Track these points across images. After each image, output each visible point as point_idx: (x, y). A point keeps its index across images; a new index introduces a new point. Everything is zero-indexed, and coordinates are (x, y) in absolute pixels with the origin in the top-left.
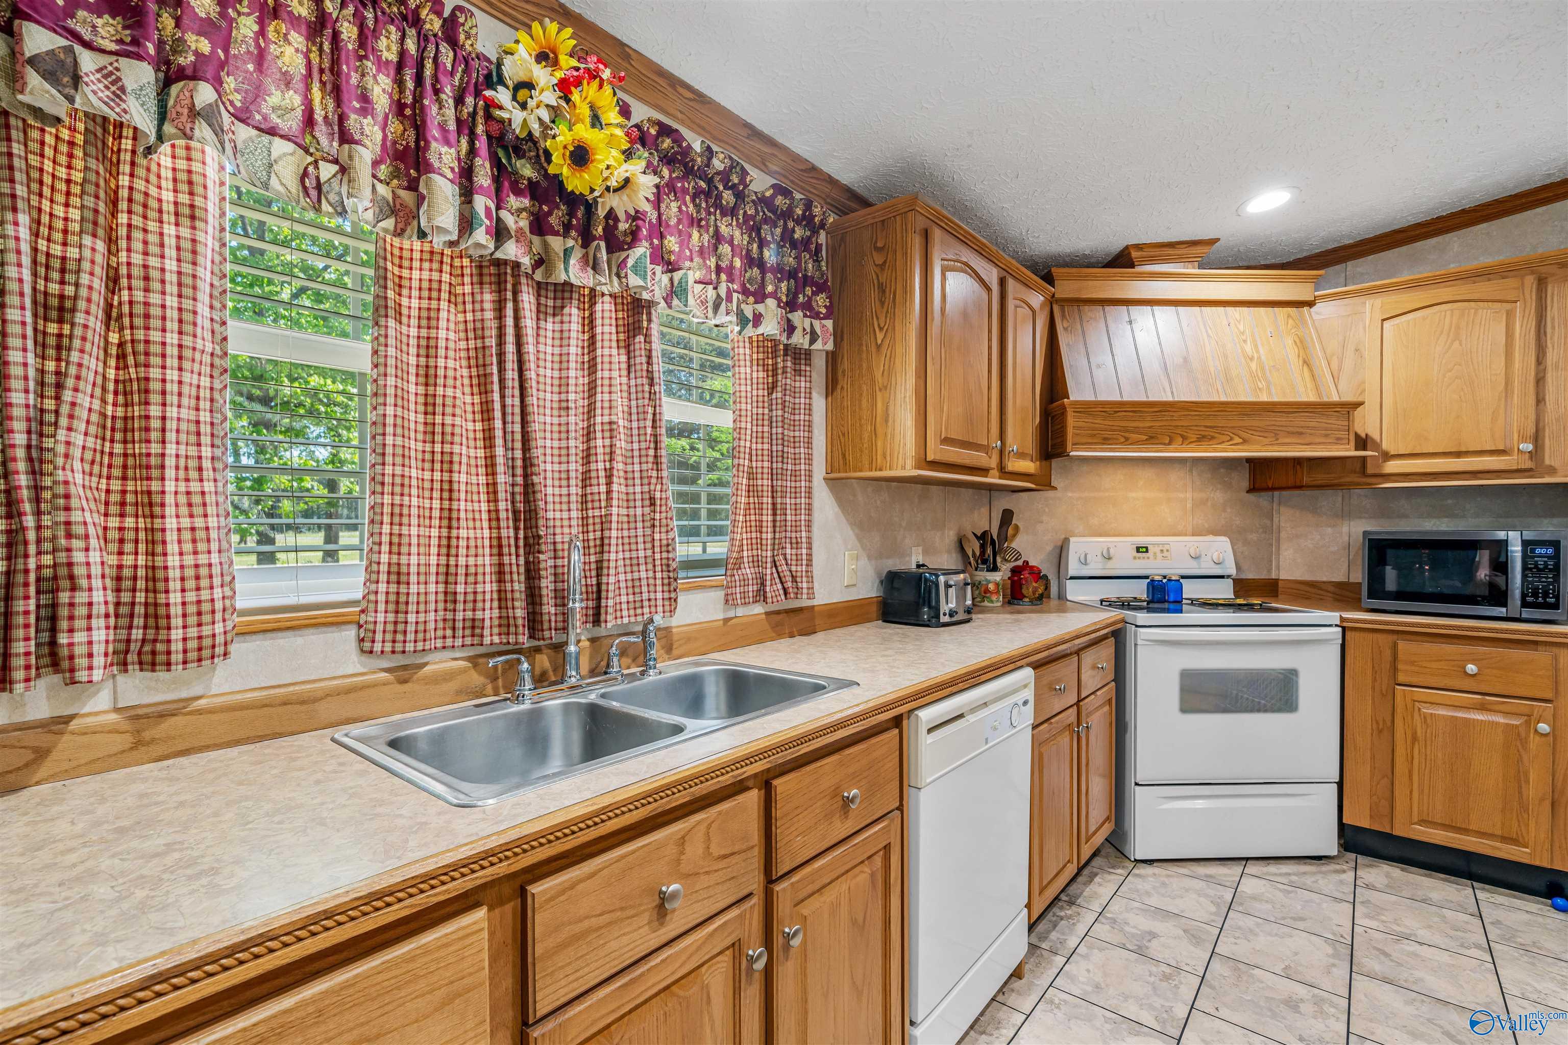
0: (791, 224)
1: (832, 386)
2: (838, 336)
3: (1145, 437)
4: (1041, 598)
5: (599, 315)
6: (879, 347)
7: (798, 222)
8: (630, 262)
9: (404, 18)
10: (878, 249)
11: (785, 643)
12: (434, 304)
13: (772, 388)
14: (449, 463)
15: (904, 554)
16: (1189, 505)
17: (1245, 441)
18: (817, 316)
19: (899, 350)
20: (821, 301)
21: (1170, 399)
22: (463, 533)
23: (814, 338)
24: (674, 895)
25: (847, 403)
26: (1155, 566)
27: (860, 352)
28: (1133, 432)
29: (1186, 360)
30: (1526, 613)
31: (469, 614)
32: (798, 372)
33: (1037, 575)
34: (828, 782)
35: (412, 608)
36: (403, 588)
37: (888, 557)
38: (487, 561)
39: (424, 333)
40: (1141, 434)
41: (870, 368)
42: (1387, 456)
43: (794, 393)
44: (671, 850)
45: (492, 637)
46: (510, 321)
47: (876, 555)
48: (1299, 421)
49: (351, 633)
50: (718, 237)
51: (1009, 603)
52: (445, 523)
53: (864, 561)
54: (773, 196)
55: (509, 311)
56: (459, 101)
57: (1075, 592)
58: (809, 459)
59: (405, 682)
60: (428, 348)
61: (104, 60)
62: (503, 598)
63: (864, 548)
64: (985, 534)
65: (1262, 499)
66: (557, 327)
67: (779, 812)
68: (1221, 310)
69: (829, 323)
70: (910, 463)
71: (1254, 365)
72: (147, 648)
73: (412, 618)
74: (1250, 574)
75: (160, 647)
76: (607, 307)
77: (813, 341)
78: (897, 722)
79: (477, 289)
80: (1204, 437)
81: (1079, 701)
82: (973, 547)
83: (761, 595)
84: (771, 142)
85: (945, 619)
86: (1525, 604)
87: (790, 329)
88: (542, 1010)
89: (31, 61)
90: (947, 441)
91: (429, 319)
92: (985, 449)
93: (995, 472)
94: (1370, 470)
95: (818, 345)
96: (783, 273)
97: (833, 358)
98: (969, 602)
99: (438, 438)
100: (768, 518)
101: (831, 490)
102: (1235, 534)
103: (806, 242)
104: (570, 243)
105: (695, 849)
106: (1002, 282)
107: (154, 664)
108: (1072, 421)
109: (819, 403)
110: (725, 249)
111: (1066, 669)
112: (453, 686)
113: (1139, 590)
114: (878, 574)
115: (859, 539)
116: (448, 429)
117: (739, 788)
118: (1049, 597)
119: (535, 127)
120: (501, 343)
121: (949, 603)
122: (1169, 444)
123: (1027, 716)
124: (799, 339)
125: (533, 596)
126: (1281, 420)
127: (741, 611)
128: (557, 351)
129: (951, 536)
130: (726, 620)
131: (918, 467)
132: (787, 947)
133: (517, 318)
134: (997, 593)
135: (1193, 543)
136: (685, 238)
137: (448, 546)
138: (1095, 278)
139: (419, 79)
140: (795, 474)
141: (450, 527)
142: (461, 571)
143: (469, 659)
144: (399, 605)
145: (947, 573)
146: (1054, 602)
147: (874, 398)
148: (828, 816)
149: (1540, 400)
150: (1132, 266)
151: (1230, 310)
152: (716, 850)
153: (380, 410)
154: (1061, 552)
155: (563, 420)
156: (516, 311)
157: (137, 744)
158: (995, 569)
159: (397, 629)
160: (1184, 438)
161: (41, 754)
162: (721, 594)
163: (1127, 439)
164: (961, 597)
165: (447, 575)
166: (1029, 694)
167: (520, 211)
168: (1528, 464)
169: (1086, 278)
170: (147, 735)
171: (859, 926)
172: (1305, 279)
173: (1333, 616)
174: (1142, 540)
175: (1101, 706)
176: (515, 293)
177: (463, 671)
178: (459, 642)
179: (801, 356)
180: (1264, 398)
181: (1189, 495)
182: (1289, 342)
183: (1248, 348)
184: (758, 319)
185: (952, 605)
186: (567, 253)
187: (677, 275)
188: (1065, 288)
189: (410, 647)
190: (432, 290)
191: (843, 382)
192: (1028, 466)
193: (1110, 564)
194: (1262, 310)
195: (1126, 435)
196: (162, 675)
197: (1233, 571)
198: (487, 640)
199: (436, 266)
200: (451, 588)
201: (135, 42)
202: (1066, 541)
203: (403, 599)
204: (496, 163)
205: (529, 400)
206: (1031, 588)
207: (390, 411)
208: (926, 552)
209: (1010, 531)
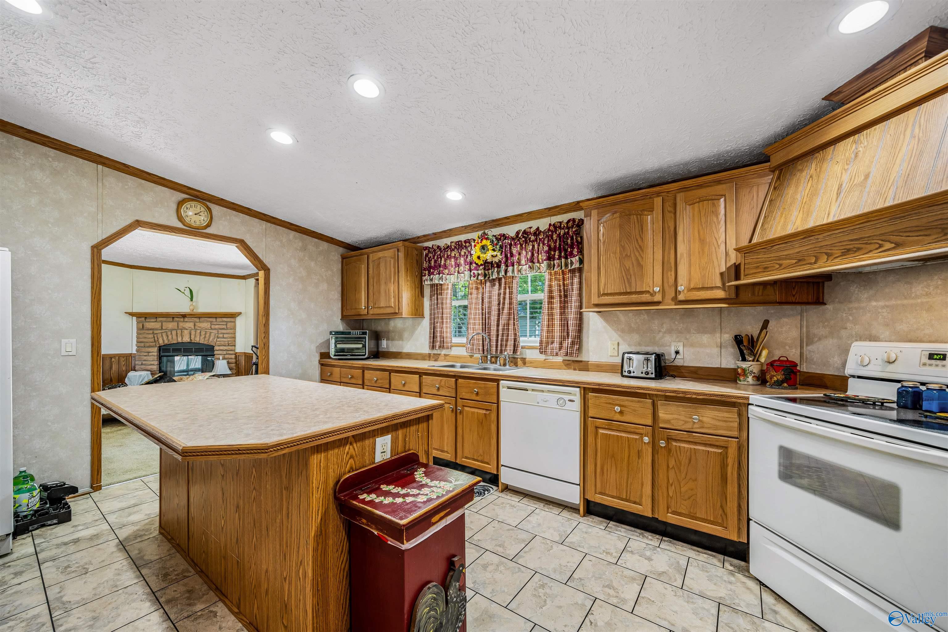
3: (794, 261)
28: (785, 259)
40: (792, 259)
80: (849, 250)
101: (601, 317)
122: (815, 263)
163: (780, 265)
195: (780, 262)
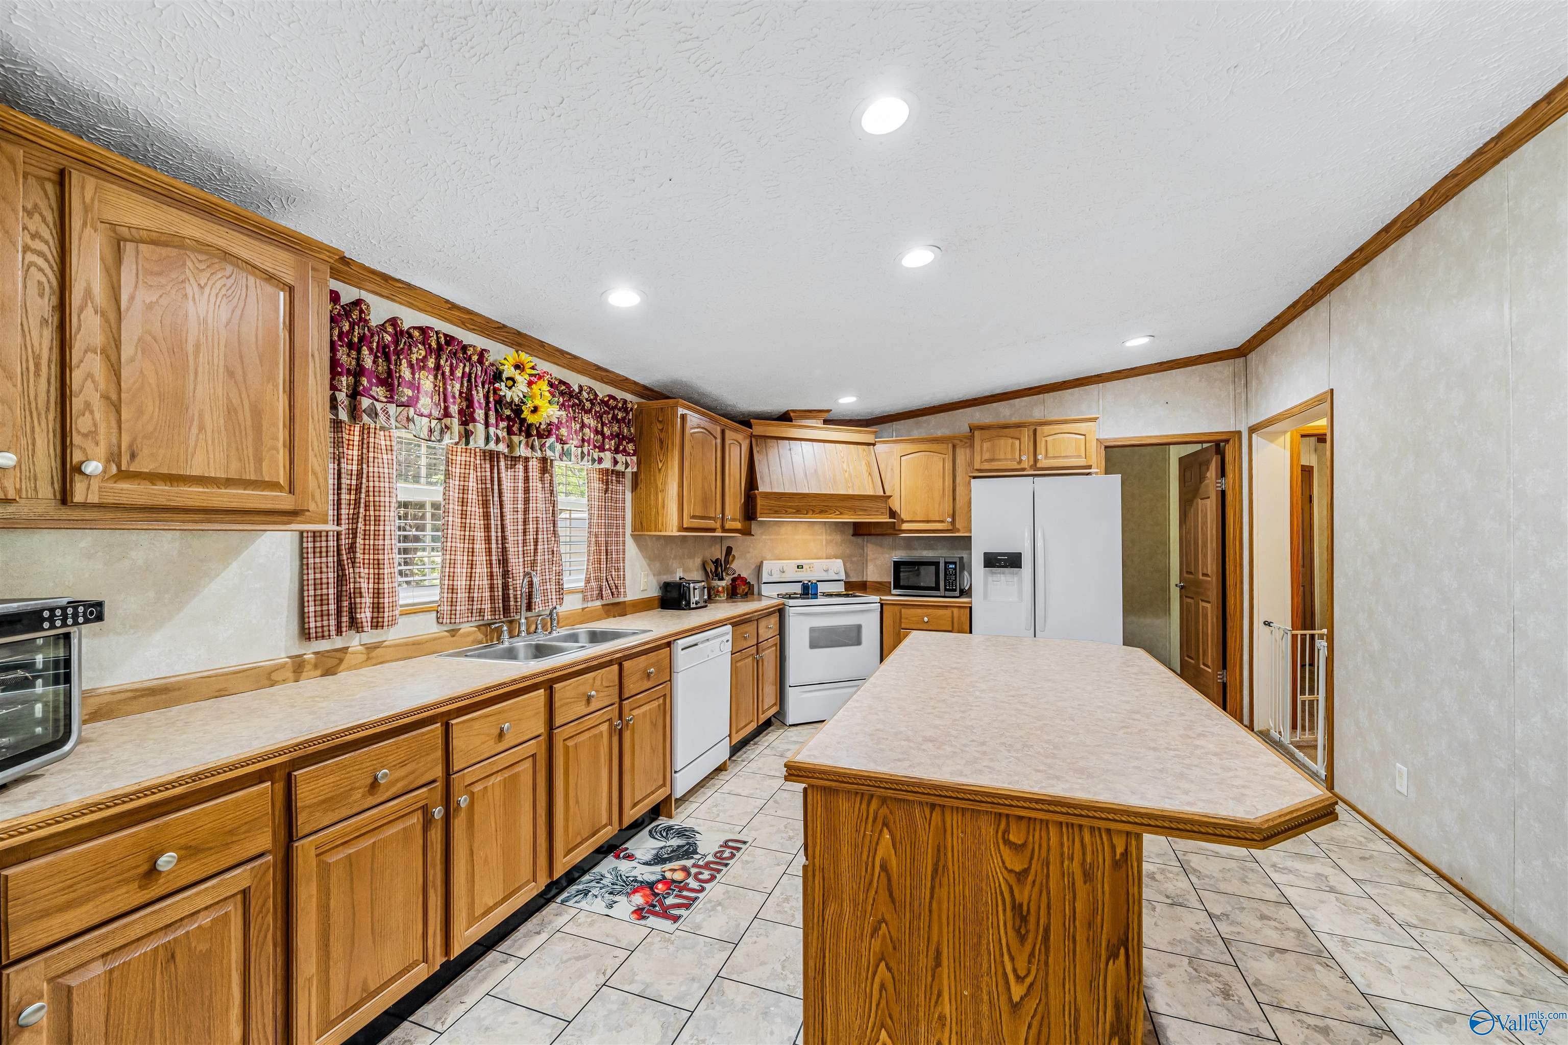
0: (616, 412)
1: (635, 486)
2: (639, 463)
4: (746, 594)
5: (531, 467)
6: (660, 470)
7: (620, 410)
8: (547, 445)
9: (465, 358)
10: (660, 422)
11: (612, 620)
12: (467, 471)
13: (606, 491)
14: (472, 540)
15: (673, 572)
16: (824, 543)
17: (841, 514)
18: (628, 454)
19: (670, 472)
20: (631, 447)
21: (807, 492)
22: (478, 571)
23: (627, 465)
24: (593, 696)
25: (643, 496)
26: (806, 576)
27: (650, 471)
29: (816, 471)
30: (948, 593)
31: (479, 606)
32: (618, 482)
33: (744, 581)
34: (642, 666)
35: (458, 604)
36: (455, 595)
37: (664, 574)
38: (486, 582)
39: (462, 483)
41: (655, 480)
42: (903, 521)
43: (617, 492)
44: (591, 681)
45: (488, 616)
46: (496, 475)
47: (657, 574)
48: (866, 504)
49: (434, 614)
50: (583, 426)
51: (731, 598)
52: (469, 566)
53: (651, 577)
54: (609, 400)
55: (496, 471)
56: (483, 387)
57: (766, 590)
58: (624, 526)
59: (453, 636)
60: (464, 490)
61: (382, 405)
62: (492, 599)
63: (651, 569)
64: (717, 560)
65: (859, 540)
66: (513, 474)
67: (625, 674)
68: (833, 445)
69: (635, 458)
70: (675, 529)
71: (847, 475)
72: (375, 620)
73: (458, 608)
74: (853, 579)
75: (380, 620)
76: (535, 463)
77: (626, 468)
78: (669, 644)
79: (483, 462)
81: (757, 644)
82: (711, 567)
83: (600, 596)
84: (606, 371)
85: (693, 606)
86: (946, 590)
87: (616, 462)
88: (557, 725)
89: (364, 411)
90: (694, 517)
91: (465, 478)
92: (714, 519)
93: (720, 530)
94: (897, 528)
95: (629, 470)
96: (613, 436)
97: (635, 475)
98: (706, 597)
99: (468, 529)
100: (603, 557)
102: (846, 559)
103: (624, 419)
104: (522, 438)
105: (598, 682)
106: (723, 432)
107: (377, 626)
108: (760, 502)
109: (629, 496)
110: (587, 430)
111: (750, 628)
112: (471, 639)
113: (798, 589)
114: (659, 584)
115: (649, 565)
116: (472, 525)
117: (610, 663)
118: (753, 594)
119: (516, 400)
120: (492, 485)
121: (695, 597)
123: (728, 647)
124: (620, 467)
125: (506, 598)
126: (857, 503)
127: (590, 604)
128: (512, 485)
129: (698, 561)
130: (583, 609)
131: (679, 531)
132: (627, 725)
133: (499, 473)
134: (723, 592)
135: (825, 563)
136: (569, 428)
137: (471, 577)
138: (773, 425)
139: (469, 381)
140: (617, 534)
141: (472, 568)
142: (476, 587)
143: (477, 627)
144: (453, 603)
145: (695, 582)
146: (756, 596)
147: (657, 494)
148: (642, 679)
149: (954, 499)
150: (791, 420)
151: (838, 445)
152: (605, 684)
153: (446, 519)
154: (759, 568)
155: (515, 517)
156: (498, 470)
157: (368, 659)
158: (722, 579)
159: (452, 613)
160: (813, 511)
161: (341, 661)
162: (581, 595)
164: (702, 595)
165: (470, 589)
166: (729, 637)
167: (503, 428)
168: (951, 528)
169: (768, 425)
170: (370, 655)
171: (654, 725)
172: (871, 432)
173: (876, 598)
174: (800, 562)
175: (771, 647)
176: (498, 462)
177: (475, 632)
178: (474, 619)
179: (620, 475)
180: (851, 492)
181: (824, 537)
182: (863, 463)
183: (845, 466)
184: (600, 460)
185: (697, 599)
186: (520, 442)
187: (566, 447)
188: (759, 428)
189: (458, 621)
190: (467, 465)
191: (642, 485)
192: (738, 525)
193: (784, 575)
194: (852, 446)
196: (379, 631)
197: (844, 578)
198: (486, 618)
199: (468, 455)
200: (471, 595)
201: (392, 397)
202: (762, 562)
203: (454, 600)
204: (496, 411)
205: (504, 510)
206: (742, 589)
207: (451, 519)
208: (684, 571)
209: (731, 558)
